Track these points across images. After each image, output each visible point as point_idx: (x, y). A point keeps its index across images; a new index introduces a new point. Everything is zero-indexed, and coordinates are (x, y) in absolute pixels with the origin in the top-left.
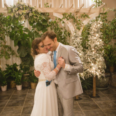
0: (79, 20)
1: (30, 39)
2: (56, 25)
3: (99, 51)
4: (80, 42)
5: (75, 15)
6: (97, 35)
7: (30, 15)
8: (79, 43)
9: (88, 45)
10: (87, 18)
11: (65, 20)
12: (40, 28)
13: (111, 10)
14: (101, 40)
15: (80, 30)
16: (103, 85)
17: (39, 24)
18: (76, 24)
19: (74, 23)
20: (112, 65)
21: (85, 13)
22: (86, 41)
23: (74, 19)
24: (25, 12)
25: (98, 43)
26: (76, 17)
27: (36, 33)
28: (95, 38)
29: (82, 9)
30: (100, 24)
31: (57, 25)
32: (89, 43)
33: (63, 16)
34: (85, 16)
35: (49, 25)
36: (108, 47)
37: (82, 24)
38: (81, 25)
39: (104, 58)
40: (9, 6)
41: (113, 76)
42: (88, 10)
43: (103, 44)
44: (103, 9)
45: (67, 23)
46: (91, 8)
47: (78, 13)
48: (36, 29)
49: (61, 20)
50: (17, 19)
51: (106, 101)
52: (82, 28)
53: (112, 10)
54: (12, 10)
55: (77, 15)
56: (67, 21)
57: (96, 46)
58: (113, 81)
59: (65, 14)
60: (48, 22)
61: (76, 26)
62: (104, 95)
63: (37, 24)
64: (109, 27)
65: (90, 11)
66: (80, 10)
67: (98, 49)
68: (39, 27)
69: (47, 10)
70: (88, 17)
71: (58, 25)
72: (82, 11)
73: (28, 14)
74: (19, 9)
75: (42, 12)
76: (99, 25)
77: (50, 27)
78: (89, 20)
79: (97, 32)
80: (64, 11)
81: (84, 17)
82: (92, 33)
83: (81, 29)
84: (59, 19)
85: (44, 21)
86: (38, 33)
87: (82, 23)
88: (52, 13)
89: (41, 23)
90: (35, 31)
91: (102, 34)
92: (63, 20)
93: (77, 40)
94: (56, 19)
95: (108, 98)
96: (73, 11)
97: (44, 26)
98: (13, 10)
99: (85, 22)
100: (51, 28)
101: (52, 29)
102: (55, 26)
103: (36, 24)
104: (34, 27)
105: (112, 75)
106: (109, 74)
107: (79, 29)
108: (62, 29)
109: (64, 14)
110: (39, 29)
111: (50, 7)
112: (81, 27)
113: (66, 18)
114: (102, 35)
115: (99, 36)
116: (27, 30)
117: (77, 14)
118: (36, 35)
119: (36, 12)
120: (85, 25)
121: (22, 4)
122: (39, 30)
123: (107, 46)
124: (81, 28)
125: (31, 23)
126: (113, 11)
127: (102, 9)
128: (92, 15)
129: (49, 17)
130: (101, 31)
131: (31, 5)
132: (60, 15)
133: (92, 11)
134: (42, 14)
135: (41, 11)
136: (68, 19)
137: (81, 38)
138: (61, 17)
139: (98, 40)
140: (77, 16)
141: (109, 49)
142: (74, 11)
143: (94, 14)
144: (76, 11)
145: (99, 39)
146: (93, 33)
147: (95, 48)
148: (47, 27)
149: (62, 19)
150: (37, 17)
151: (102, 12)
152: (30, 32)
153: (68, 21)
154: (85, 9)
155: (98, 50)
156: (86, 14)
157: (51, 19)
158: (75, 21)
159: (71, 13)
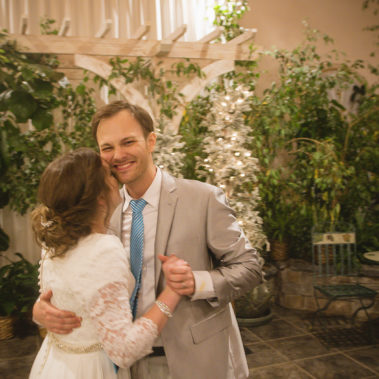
0: (169, 84)
2: (85, 101)
3: (242, 191)
4: (178, 161)
5: (154, 64)
6: (235, 136)
8: (177, 164)
9: (205, 173)
10: (197, 78)
11: (119, 84)
12: (24, 111)
13: (267, 53)
14: (248, 154)
15: (175, 117)
16: (255, 309)
17: (21, 97)
18: (158, 96)
19: (153, 94)
20: (281, 237)
21: (188, 60)
22: (197, 158)
23: (152, 78)
25: (240, 163)
26: (157, 73)
27: (10, 131)
28: (228, 146)
29: (176, 45)
30: (242, 96)
31: (90, 99)
32: (208, 163)
33: (110, 68)
34: (192, 70)
35: (59, 99)
36: (271, 177)
37: (179, 98)
38: (175, 99)
39: (259, 215)
41: (284, 274)
42: (200, 48)
43: (255, 167)
44: (251, 48)
45: (128, 92)
46: (208, 43)
47: (165, 60)
48: (9, 113)
49: (103, 81)
51: (277, 365)
52: (180, 113)
53: (271, 53)
55: (163, 66)
56: (125, 87)
57: (233, 173)
58: (284, 290)
59: (119, 61)
60: (55, 91)
61: (158, 103)
62: (262, 341)
63: (12, 94)
64: (272, 110)
65: (204, 52)
66: (170, 46)
67: (238, 183)
68: (19, 107)
69: (53, 46)
70: (199, 75)
71: (93, 99)
72: (178, 52)
75: (34, 50)
76: (240, 101)
77: (61, 108)
78: (204, 83)
79: (236, 126)
80: (114, 51)
81: (186, 72)
82: (216, 128)
83: (176, 114)
84: (97, 77)
85: (42, 85)
86: (18, 131)
87: (181, 95)
88: (71, 57)
89: (31, 91)
90: (7, 124)
91: (252, 130)
92: (113, 82)
93: (166, 153)
94: (86, 79)
95: (279, 353)
96: (147, 52)
97: (38, 102)
99: (191, 91)
100: (64, 112)
101: (67, 115)
102: (81, 102)
103: (8, 94)
104: (2, 106)
105: (283, 269)
106: (273, 269)
107: (169, 114)
109: (115, 62)
110: (23, 115)
111: (64, 35)
112: (176, 107)
113: (124, 75)
114: (249, 134)
115: (242, 141)
117: (160, 63)
118: (9, 136)
119: (10, 50)
120: (189, 99)
122: (21, 119)
123: (268, 174)
124: (177, 110)
126: (274, 56)
127: (245, 48)
128: (212, 65)
129: (59, 71)
130: (246, 123)
132: (101, 65)
133: (212, 53)
135: (27, 45)
136: (129, 81)
137: (180, 145)
138: (105, 71)
139: (237, 154)
140: (161, 70)
141: (275, 182)
142: (151, 52)
143: (220, 62)
144: (158, 49)
145: (243, 149)
146: (219, 128)
147: (228, 183)
148: (50, 108)
149: (107, 78)
150: (15, 68)
151: (244, 57)
153: (129, 85)
154: (190, 45)
155: (237, 189)
156: (192, 61)
157: (65, 79)
158: (155, 86)
159: (140, 59)
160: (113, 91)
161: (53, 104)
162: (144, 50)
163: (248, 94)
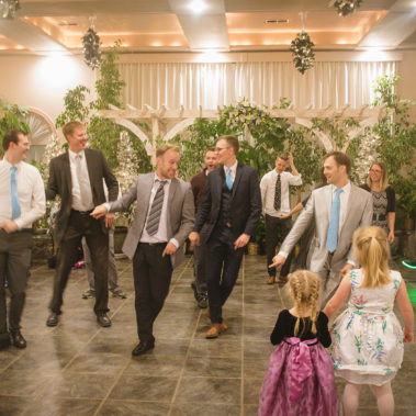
0: (341, 131)
1: (251, 162)
2: (300, 137)
5: (334, 121)
6: (370, 158)
7: (258, 122)
9: (355, 175)
10: (356, 127)
11: (316, 131)
12: (271, 143)
17: (270, 137)
18: (335, 137)
19: (332, 136)
21: (352, 118)
24: (250, 117)
26: (335, 125)
27: (263, 152)
28: (366, 163)
29: (346, 111)
30: (375, 138)
32: (357, 171)
33: (312, 123)
34: (353, 123)
35: (287, 136)
37: (346, 138)
40: (222, 108)
42: (359, 112)
44: (386, 111)
45: (320, 135)
46: (364, 109)
47: (340, 119)
48: (263, 144)
49: (308, 130)
50: (235, 129)
52: (346, 145)
54: (227, 114)
55: (338, 122)
56: (319, 133)
59: (317, 120)
60: (285, 133)
61: (335, 140)
63: (266, 135)
65: (361, 114)
66: (341, 113)
68: (269, 141)
69: (285, 114)
70: (358, 125)
71: (304, 136)
72: (348, 115)
73: (254, 121)
74: (240, 113)
76: (373, 141)
77: (288, 140)
78: (360, 129)
79: (371, 153)
80: (314, 115)
81: (350, 125)
82: (361, 153)
83: (344, 146)
84: (306, 128)
85: (279, 131)
86: (266, 152)
87: (347, 136)
88: (294, 119)
89: (274, 133)
90: (262, 148)
91: (380, 155)
92: (313, 130)
94: (301, 128)
97: (276, 138)
98: (231, 114)
99: (352, 134)
100: (290, 142)
102: (298, 138)
103: (264, 135)
104: (260, 141)
105: (409, 235)
107: (340, 145)
108: (311, 143)
109: (314, 120)
110: (270, 145)
111: (291, 109)
112: (344, 142)
113: (319, 127)
114: (379, 157)
116: (246, 144)
117: (337, 120)
119: (267, 117)
120: (352, 138)
121: (246, 104)
122: (269, 147)
125: (255, 135)
128: (365, 121)
129: (288, 122)
130: (378, 151)
131: (260, 107)
132: (307, 122)
133: (366, 114)
134: (278, 119)
135: (274, 114)
136: (321, 129)
138: (309, 125)
140: (337, 124)
143: (370, 118)
144: (335, 114)
146: (363, 154)
148: (282, 141)
149: (310, 129)
150: (269, 125)
151: (383, 116)
152: (252, 149)
153: (321, 131)
154: (352, 111)
156: (354, 119)
157: (291, 127)
158: (334, 132)
159: (327, 119)
160: (313, 134)
161: (284, 138)
162: (329, 114)
163: (378, 137)
